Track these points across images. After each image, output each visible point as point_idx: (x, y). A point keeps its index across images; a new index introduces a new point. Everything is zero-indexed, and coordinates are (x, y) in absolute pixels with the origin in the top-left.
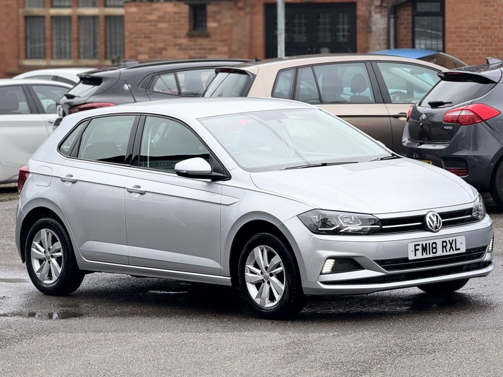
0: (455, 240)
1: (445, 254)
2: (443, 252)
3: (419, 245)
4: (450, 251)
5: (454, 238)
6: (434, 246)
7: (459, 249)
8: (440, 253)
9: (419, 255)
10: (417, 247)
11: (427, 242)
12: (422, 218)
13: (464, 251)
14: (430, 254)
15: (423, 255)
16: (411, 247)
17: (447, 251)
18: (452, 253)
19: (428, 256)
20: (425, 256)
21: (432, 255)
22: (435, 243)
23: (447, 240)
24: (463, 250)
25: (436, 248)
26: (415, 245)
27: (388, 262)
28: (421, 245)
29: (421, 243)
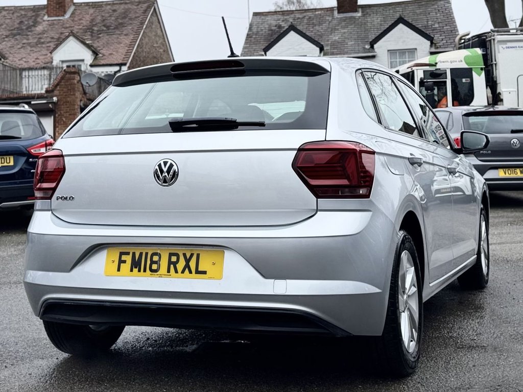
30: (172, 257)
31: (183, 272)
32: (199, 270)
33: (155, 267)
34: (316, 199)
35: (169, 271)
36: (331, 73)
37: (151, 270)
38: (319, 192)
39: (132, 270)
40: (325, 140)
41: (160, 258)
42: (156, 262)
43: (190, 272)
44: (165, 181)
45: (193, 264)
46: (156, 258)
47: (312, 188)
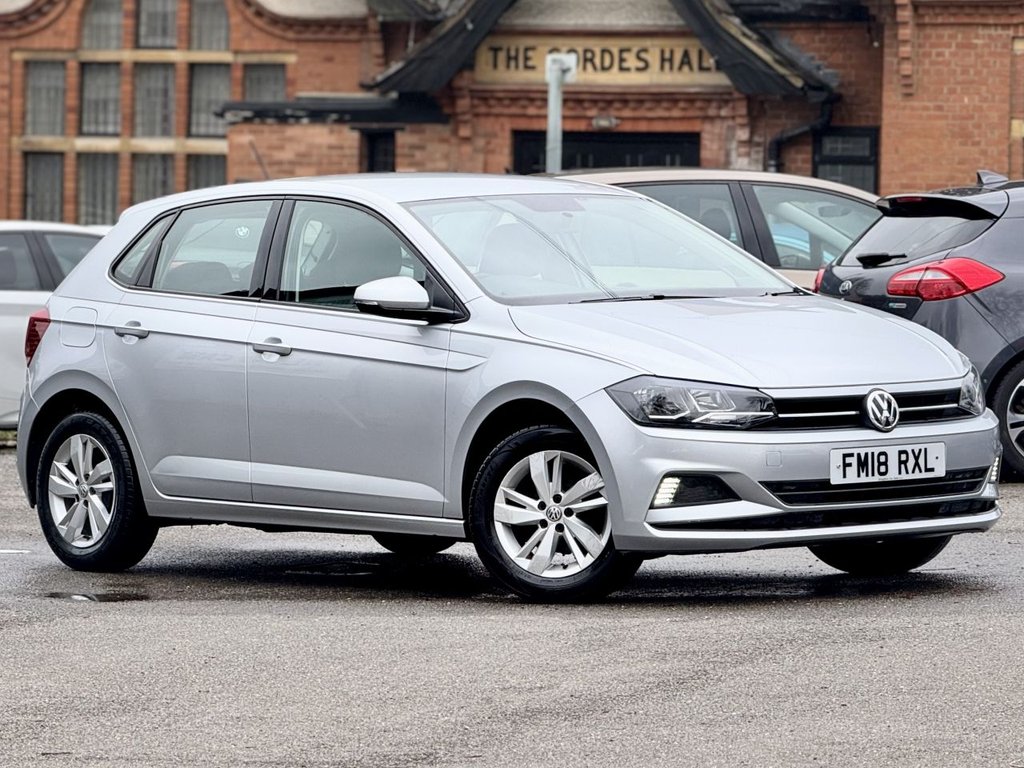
0: (926, 449)
1: (904, 477)
2: (900, 473)
3: (852, 455)
4: (913, 472)
5: (923, 447)
6: (883, 459)
7: (932, 470)
8: (893, 474)
9: (852, 477)
10: (848, 460)
11: (869, 451)
12: (858, 402)
13: (943, 474)
14: (873, 475)
15: (859, 476)
16: (836, 460)
17: (907, 472)
18: (917, 475)
19: (870, 479)
20: (863, 479)
21: (877, 478)
22: (884, 454)
23: (909, 448)
24: (940, 472)
25: (885, 464)
26: (845, 456)
27: (788, 487)
28: (856, 455)
29: (855, 451)
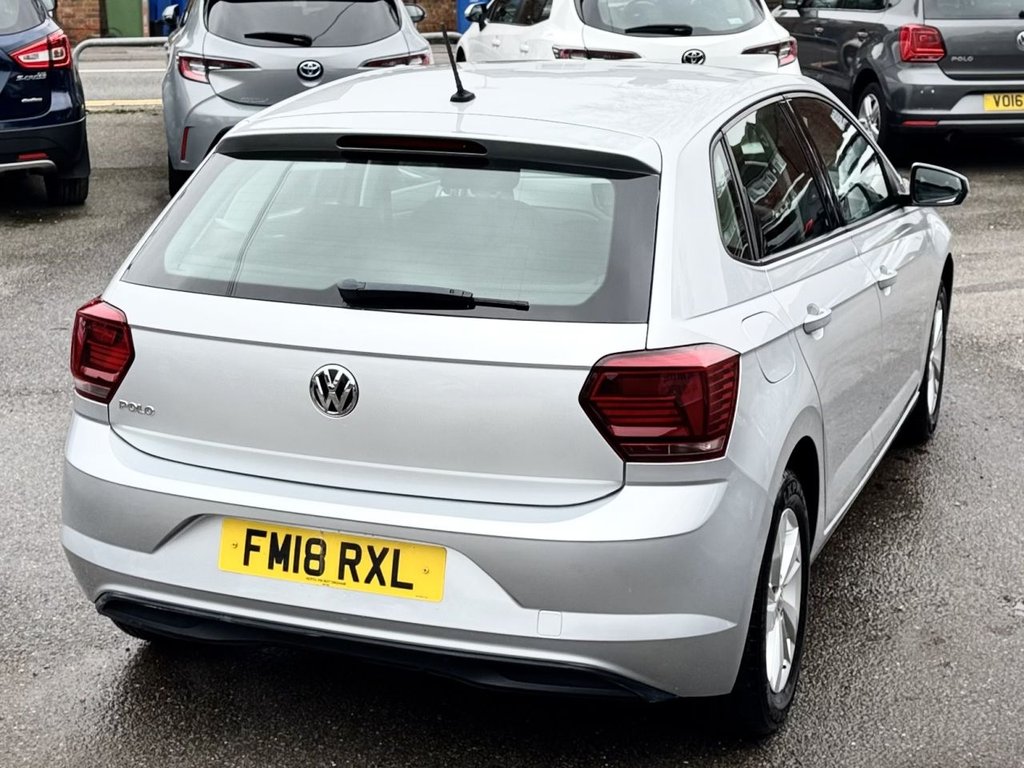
30: (348, 551)
31: (368, 580)
32: (399, 580)
33: (314, 565)
34: (622, 462)
35: (341, 576)
36: (660, 175)
37: (309, 571)
38: (629, 450)
39: (271, 566)
40: (646, 349)
41: (324, 549)
42: (316, 557)
43: (382, 582)
44: (332, 408)
45: (386, 567)
46: (316, 549)
47: (615, 442)
